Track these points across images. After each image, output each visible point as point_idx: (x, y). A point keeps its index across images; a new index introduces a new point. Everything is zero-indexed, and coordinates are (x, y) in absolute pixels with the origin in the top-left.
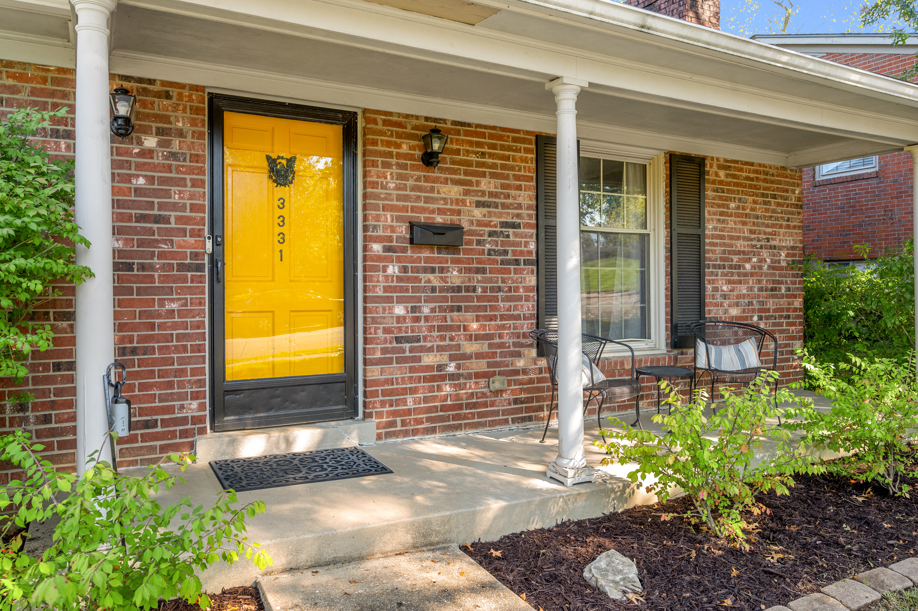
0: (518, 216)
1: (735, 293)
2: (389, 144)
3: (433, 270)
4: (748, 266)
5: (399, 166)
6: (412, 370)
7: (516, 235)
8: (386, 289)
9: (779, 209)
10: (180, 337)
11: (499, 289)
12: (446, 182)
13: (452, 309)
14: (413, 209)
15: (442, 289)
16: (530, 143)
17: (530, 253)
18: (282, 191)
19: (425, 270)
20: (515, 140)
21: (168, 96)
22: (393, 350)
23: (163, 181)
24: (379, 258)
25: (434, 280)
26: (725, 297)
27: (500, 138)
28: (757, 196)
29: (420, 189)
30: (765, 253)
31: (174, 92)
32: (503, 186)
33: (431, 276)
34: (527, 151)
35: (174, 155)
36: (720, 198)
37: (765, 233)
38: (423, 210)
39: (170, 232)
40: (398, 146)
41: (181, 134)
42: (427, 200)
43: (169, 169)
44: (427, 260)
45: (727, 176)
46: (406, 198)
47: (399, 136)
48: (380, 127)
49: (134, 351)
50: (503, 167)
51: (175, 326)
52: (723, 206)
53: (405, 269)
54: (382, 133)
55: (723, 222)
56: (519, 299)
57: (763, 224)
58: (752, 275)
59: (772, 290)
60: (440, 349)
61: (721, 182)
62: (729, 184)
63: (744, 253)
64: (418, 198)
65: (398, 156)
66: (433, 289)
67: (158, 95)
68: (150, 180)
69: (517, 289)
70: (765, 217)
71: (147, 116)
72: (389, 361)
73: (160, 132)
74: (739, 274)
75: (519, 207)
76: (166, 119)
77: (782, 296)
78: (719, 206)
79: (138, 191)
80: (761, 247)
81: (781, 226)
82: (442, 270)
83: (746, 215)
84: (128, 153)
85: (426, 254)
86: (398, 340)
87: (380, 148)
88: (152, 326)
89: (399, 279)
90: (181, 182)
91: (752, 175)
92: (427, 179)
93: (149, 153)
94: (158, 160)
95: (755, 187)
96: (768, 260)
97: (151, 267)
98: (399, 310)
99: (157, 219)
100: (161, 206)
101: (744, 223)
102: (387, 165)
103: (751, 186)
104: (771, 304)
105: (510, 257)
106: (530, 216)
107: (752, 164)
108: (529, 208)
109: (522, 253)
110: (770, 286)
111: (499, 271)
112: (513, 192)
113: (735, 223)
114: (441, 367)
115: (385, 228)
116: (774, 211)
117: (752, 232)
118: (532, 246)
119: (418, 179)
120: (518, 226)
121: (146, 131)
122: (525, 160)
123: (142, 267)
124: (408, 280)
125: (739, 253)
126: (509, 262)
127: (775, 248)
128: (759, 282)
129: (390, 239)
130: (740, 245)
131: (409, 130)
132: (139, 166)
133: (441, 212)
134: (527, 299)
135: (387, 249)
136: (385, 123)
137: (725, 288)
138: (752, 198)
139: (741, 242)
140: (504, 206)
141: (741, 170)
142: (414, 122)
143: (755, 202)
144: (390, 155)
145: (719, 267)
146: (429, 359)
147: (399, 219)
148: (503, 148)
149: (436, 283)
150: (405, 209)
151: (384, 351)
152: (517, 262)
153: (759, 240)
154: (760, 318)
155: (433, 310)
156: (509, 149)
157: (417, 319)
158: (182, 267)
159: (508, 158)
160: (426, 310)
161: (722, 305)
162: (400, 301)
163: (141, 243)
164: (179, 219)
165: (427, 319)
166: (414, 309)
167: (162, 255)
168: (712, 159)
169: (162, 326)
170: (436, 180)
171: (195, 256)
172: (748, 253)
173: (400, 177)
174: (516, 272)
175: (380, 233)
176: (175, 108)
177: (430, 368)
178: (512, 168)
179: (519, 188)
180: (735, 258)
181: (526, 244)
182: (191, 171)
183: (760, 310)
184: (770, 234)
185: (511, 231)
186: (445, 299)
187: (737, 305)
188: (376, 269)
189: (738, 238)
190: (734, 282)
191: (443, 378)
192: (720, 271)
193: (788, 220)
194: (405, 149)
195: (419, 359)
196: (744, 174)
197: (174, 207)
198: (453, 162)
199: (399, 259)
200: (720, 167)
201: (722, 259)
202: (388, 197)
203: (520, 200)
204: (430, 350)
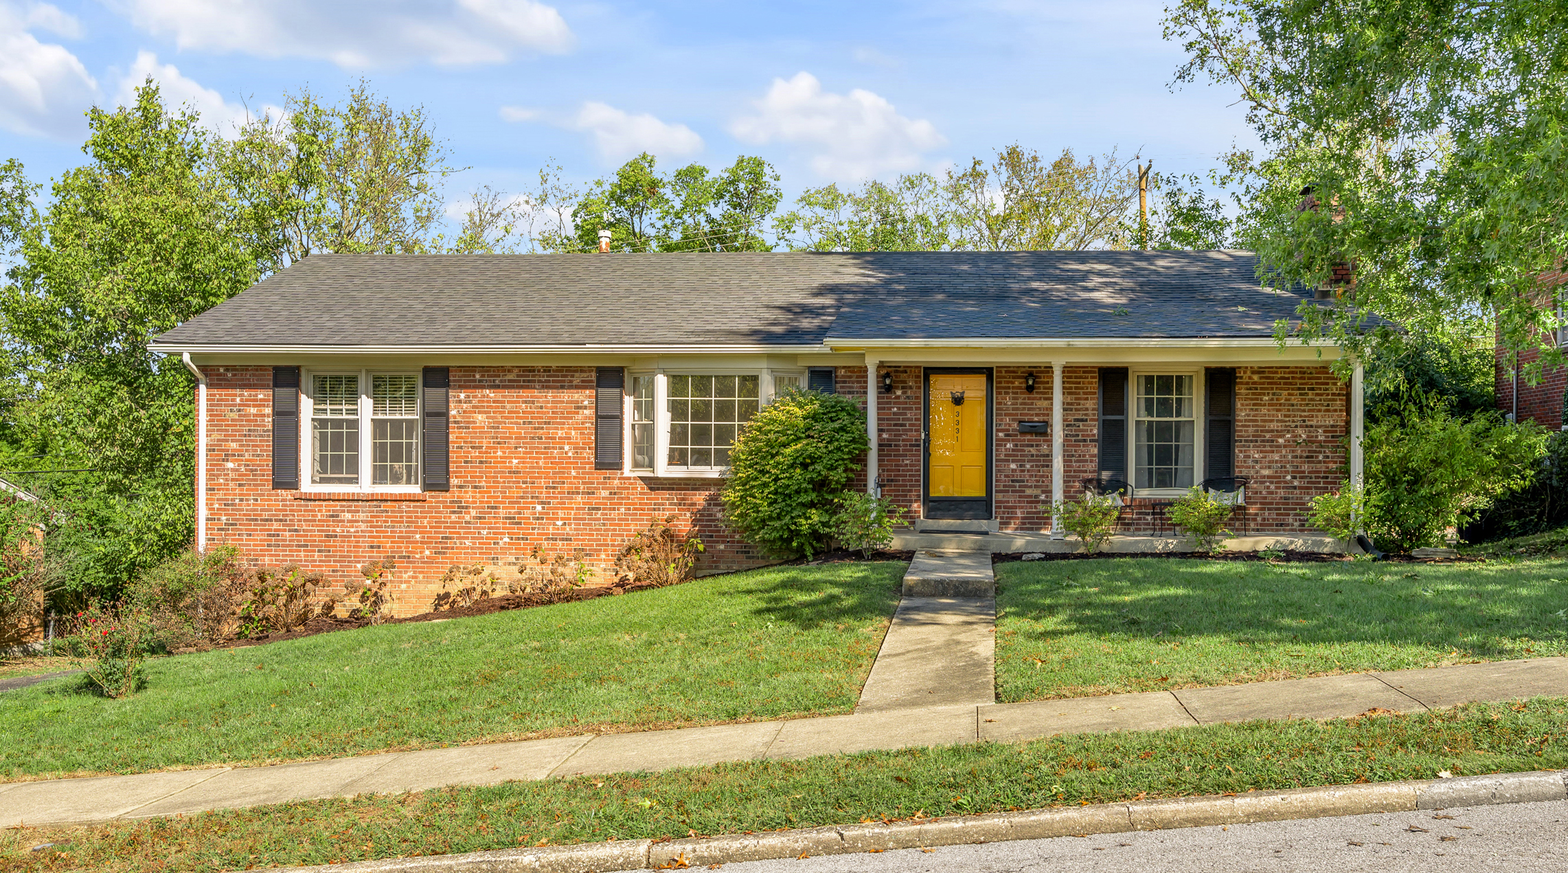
0: (1086, 415)
1: (1267, 459)
2: (1008, 382)
3: (1032, 446)
4: (1281, 441)
5: (1013, 393)
6: (1020, 497)
7: (1084, 425)
8: (1006, 455)
9: (1318, 398)
10: (910, 475)
11: (1073, 456)
12: (1040, 399)
13: (1043, 466)
14: (1021, 414)
15: (1037, 456)
16: (1095, 372)
17: (1094, 435)
18: (958, 408)
19: (1028, 446)
20: (1084, 372)
21: (906, 372)
22: (1010, 486)
23: (904, 409)
24: (1002, 440)
25: (1033, 451)
26: (1257, 462)
27: (1075, 372)
28: (1293, 389)
29: (1025, 404)
30: (1300, 431)
31: (908, 370)
32: (1076, 399)
33: (1031, 449)
34: (1092, 377)
35: (908, 397)
36: (1253, 394)
37: (1301, 416)
38: (1027, 415)
39: (906, 430)
40: (1013, 383)
41: (911, 388)
42: (1029, 409)
43: (906, 403)
44: (1029, 440)
45: (1261, 378)
46: (1017, 409)
47: (1014, 378)
48: (1004, 374)
49: (892, 481)
50: (1076, 388)
51: (908, 471)
52: (1257, 399)
53: (1016, 445)
54: (1005, 377)
55: (1256, 410)
56: (1086, 461)
57: (1299, 410)
58: (1285, 446)
59: (1307, 457)
60: (1036, 487)
61: (1254, 383)
62: (1261, 384)
63: (1277, 431)
64: (1024, 409)
65: (1013, 388)
66: (1032, 456)
67: (902, 372)
68: (899, 408)
69: (1084, 456)
70: (1301, 405)
71: (898, 382)
72: (1008, 491)
73: (903, 388)
74: (1271, 446)
75: (1087, 409)
76: (905, 382)
77: (1320, 462)
78: (1252, 399)
79: (895, 414)
80: (1296, 426)
81: (1319, 411)
82: (1037, 446)
83: (1280, 405)
84: (890, 398)
85: (1029, 437)
86: (1013, 481)
87: (1003, 385)
88: (899, 471)
89: (1013, 450)
90: (911, 409)
91: (1287, 376)
92: (1029, 399)
93: (898, 397)
94: (902, 400)
95: (1291, 384)
96: (1304, 436)
97: (899, 446)
98: (1013, 466)
99: (902, 425)
100: (903, 420)
101: (1278, 410)
102: (1007, 393)
103: (1285, 384)
104: (1305, 467)
105: (1080, 438)
106: (1094, 415)
107: (1288, 368)
108: (1093, 410)
109: (1088, 435)
110: (1305, 455)
111: (1073, 446)
112: (1082, 402)
113: (1269, 410)
114: (1036, 496)
115: (1005, 425)
116: (1312, 400)
117: (1285, 416)
118: (1095, 431)
119: (1024, 399)
120: (1086, 420)
121: (897, 388)
122: (1092, 383)
123: (895, 445)
124: (1018, 451)
125: (1272, 431)
126: (1079, 441)
127: (1311, 426)
128: (1293, 451)
129: (1008, 430)
130: (1273, 426)
131: (1019, 374)
132: (895, 403)
133: (1037, 415)
134: (1091, 461)
135: (1006, 435)
136: (1006, 372)
137: (1256, 456)
138: (1286, 392)
139: (1275, 423)
140: (1076, 410)
141: (1276, 373)
142: (1023, 370)
143: (1289, 394)
144: (1009, 388)
145: (1252, 441)
146: (1028, 492)
147: (1013, 420)
148: (1076, 377)
149: (1034, 452)
150: (1017, 415)
151: (1004, 486)
152: (1085, 441)
153: (1293, 421)
154: (1294, 478)
155: (1032, 466)
156: (1081, 377)
157: (1023, 471)
158: (911, 445)
159: (1079, 383)
160: (1028, 466)
161: (1253, 467)
162: (1013, 461)
163: (895, 435)
164: (910, 425)
165: (1028, 471)
166: (1021, 466)
167: (903, 440)
168: (1247, 368)
169: (903, 471)
170: (1034, 399)
171: (916, 440)
172: (1282, 431)
173: (1014, 398)
174: (1084, 446)
175: (1003, 427)
176: (909, 377)
177: (1030, 496)
178: (1082, 388)
179: (1087, 399)
180: (1268, 436)
181: (1091, 430)
182: (915, 403)
183: (1292, 472)
184: (1305, 416)
185: (1081, 423)
186: (1040, 461)
187: (1269, 467)
188: (1001, 445)
189: (1272, 421)
190: (1266, 452)
191: (1038, 502)
192: (1252, 444)
193: (1328, 405)
194: (1017, 384)
195: (1024, 492)
196: (1279, 376)
197: (908, 419)
198: (1045, 388)
199: (1013, 440)
200: (1253, 373)
201: (1253, 436)
202: (1007, 409)
203: (1087, 406)
204: (1031, 487)
